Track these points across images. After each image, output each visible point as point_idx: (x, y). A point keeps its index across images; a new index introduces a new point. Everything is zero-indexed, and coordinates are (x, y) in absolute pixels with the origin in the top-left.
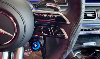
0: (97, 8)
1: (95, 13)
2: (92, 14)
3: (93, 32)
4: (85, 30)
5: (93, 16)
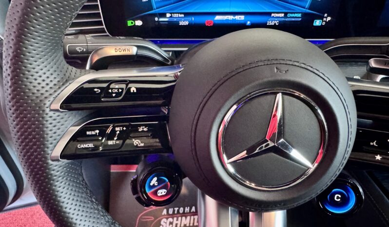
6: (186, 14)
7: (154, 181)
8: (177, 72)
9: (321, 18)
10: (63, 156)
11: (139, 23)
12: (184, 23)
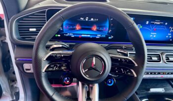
0: (162, 52)
1: (160, 57)
2: (157, 57)
3: (159, 76)
4: (151, 73)
5: (158, 59)
6: (74, 34)
7: (66, 79)
8: (73, 51)
9: (110, 36)
10: (45, 71)
11: (59, 36)
12: (73, 36)
